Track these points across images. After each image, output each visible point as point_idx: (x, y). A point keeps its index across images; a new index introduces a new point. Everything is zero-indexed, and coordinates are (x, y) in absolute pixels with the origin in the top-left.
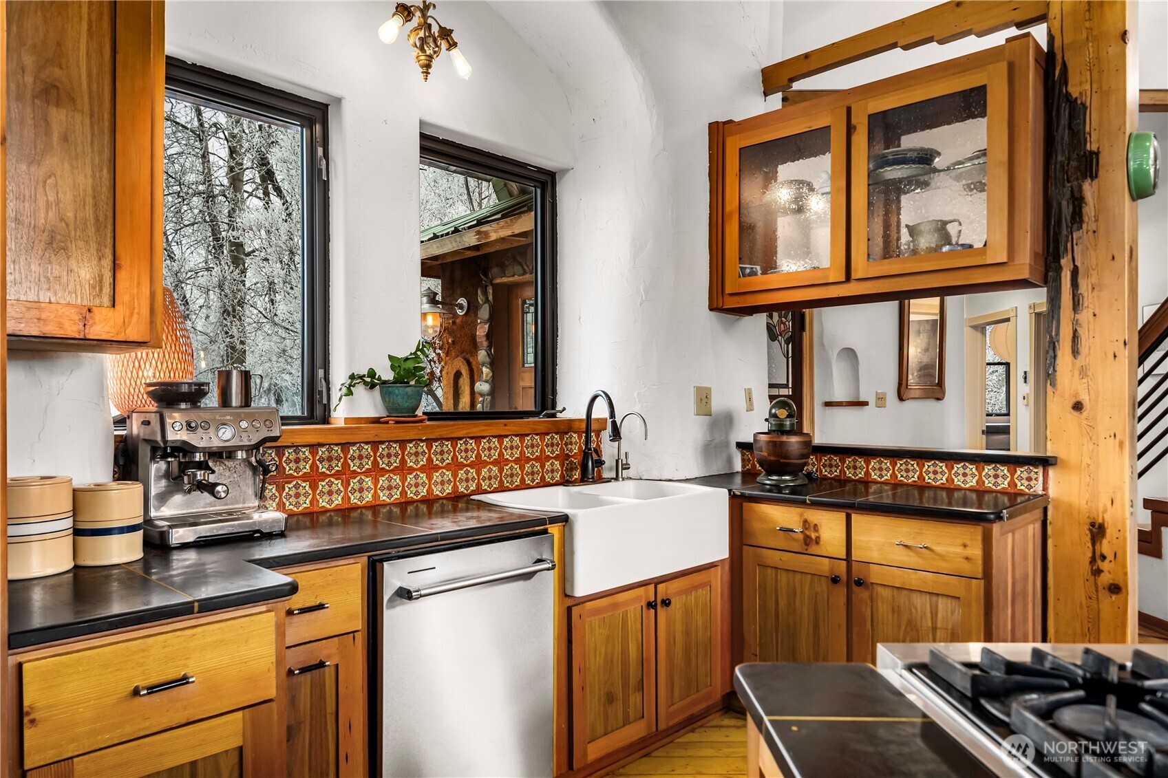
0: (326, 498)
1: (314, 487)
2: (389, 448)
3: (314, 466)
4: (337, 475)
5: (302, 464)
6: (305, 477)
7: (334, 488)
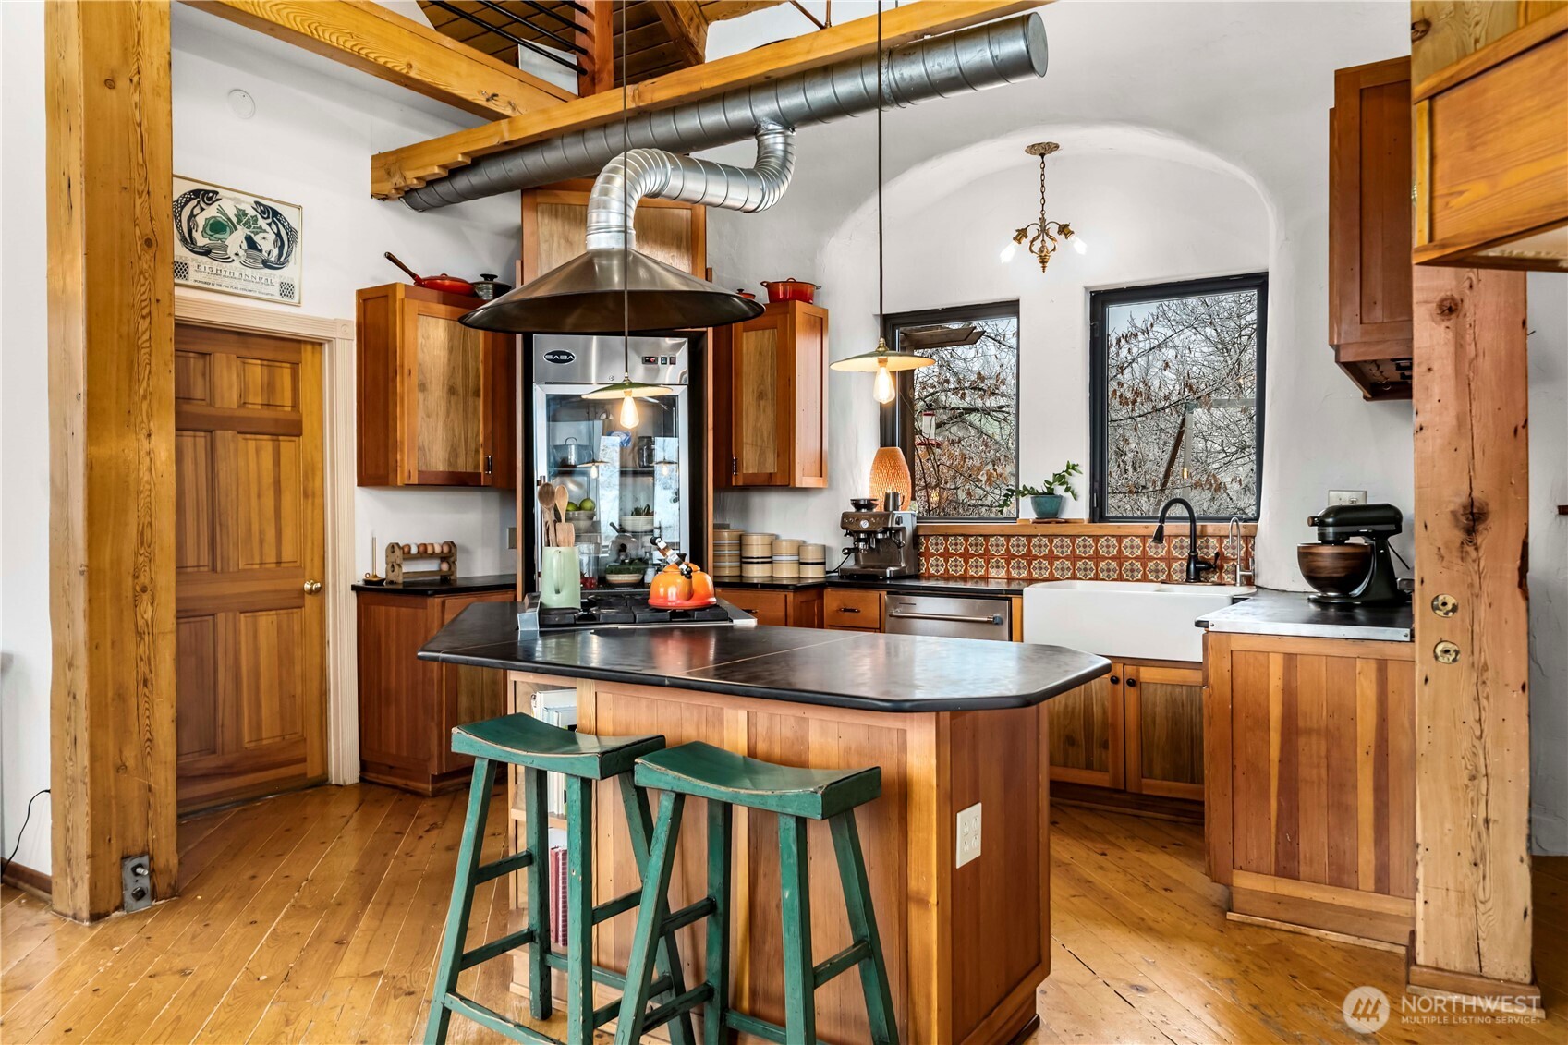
0: (974, 569)
1: (966, 562)
2: (1018, 540)
3: (966, 549)
4: (981, 556)
5: (959, 547)
6: (961, 555)
7: (979, 564)
